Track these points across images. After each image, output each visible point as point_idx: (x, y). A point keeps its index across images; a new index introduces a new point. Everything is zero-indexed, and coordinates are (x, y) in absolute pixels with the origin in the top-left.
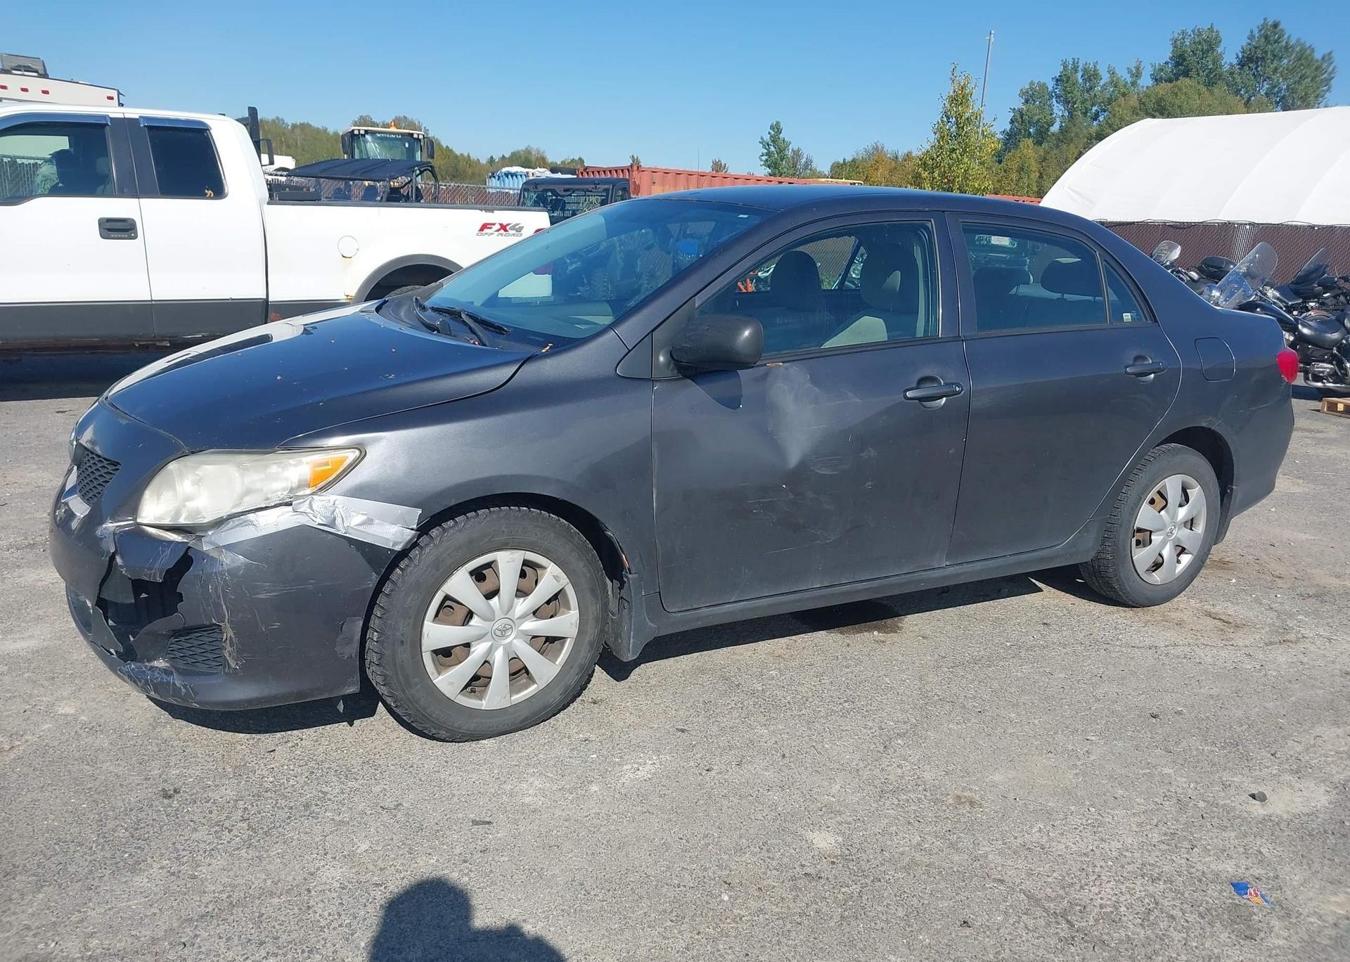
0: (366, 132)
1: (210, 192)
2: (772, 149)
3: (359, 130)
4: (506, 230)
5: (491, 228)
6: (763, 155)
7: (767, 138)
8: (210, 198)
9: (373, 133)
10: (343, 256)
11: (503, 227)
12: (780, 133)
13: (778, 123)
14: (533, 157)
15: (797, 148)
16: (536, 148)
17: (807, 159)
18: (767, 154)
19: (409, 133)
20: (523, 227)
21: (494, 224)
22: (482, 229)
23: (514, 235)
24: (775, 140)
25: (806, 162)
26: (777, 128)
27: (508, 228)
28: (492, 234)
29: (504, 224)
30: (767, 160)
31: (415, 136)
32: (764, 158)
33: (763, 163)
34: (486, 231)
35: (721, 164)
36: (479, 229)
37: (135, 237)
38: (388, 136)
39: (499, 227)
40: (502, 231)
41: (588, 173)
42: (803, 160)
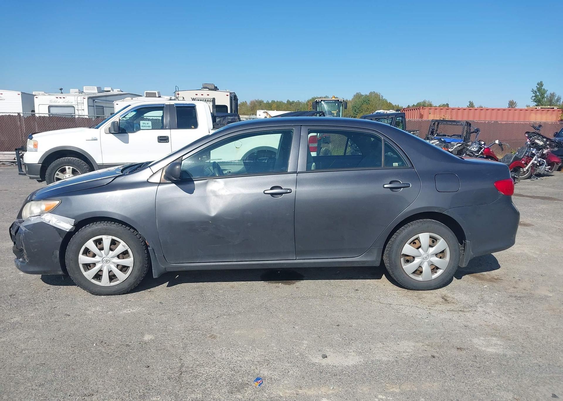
0: (322, 100)
1: (193, 126)
2: (538, 94)
3: (319, 100)
6: (533, 97)
7: (535, 89)
9: (324, 101)
12: (542, 86)
13: (541, 82)
14: (427, 104)
15: (553, 92)
16: (428, 101)
17: (558, 97)
18: (535, 96)
19: (338, 100)
24: (539, 90)
25: (558, 99)
26: (541, 84)
30: (535, 99)
31: (340, 101)
32: (533, 98)
33: (533, 100)
35: (513, 102)
37: (168, 142)
38: (330, 101)
41: (404, 111)
42: (556, 98)
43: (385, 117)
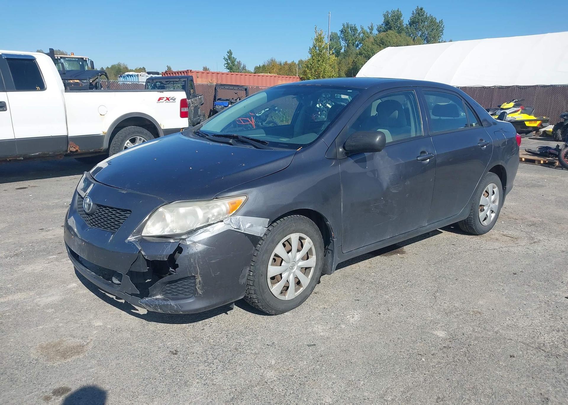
0: (61, 57)
1: (38, 87)
2: (229, 61)
3: (58, 57)
4: (169, 100)
5: (163, 99)
6: (225, 64)
7: (226, 57)
8: (39, 90)
9: (64, 58)
10: (101, 115)
11: (168, 99)
12: (232, 55)
13: (230, 50)
14: (122, 67)
15: (239, 61)
16: (123, 63)
17: (243, 65)
18: (227, 64)
19: (81, 58)
20: (176, 98)
21: (164, 98)
22: (159, 100)
23: (172, 102)
24: (230, 57)
25: (243, 67)
26: (230, 53)
27: (169, 99)
28: (163, 102)
29: (168, 97)
30: (227, 66)
31: (85, 59)
32: (226, 65)
33: (225, 67)
34: (161, 101)
35: (207, 68)
36: (158, 100)
37: (6, 110)
38: (72, 59)
39: (166, 99)
40: (167, 101)
41: (167, 74)
42: (242, 66)
43: (177, 80)
